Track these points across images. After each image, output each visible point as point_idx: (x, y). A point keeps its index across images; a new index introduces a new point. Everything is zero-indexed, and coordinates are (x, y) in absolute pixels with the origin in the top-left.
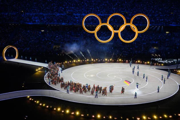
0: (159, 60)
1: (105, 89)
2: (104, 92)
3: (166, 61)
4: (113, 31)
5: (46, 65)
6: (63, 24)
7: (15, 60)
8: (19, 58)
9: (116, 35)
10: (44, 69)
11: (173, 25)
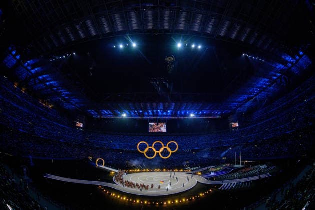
0: (189, 168)
1: (148, 186)
2: (147, 188)
3: (192, 169)
4: (156, 152)
5: (117, 171)
6: (133, 150)
7: (103, 167)
8: (105, 166)
9: (158, 154)
10: (116, 173)
11: (197, 148)
